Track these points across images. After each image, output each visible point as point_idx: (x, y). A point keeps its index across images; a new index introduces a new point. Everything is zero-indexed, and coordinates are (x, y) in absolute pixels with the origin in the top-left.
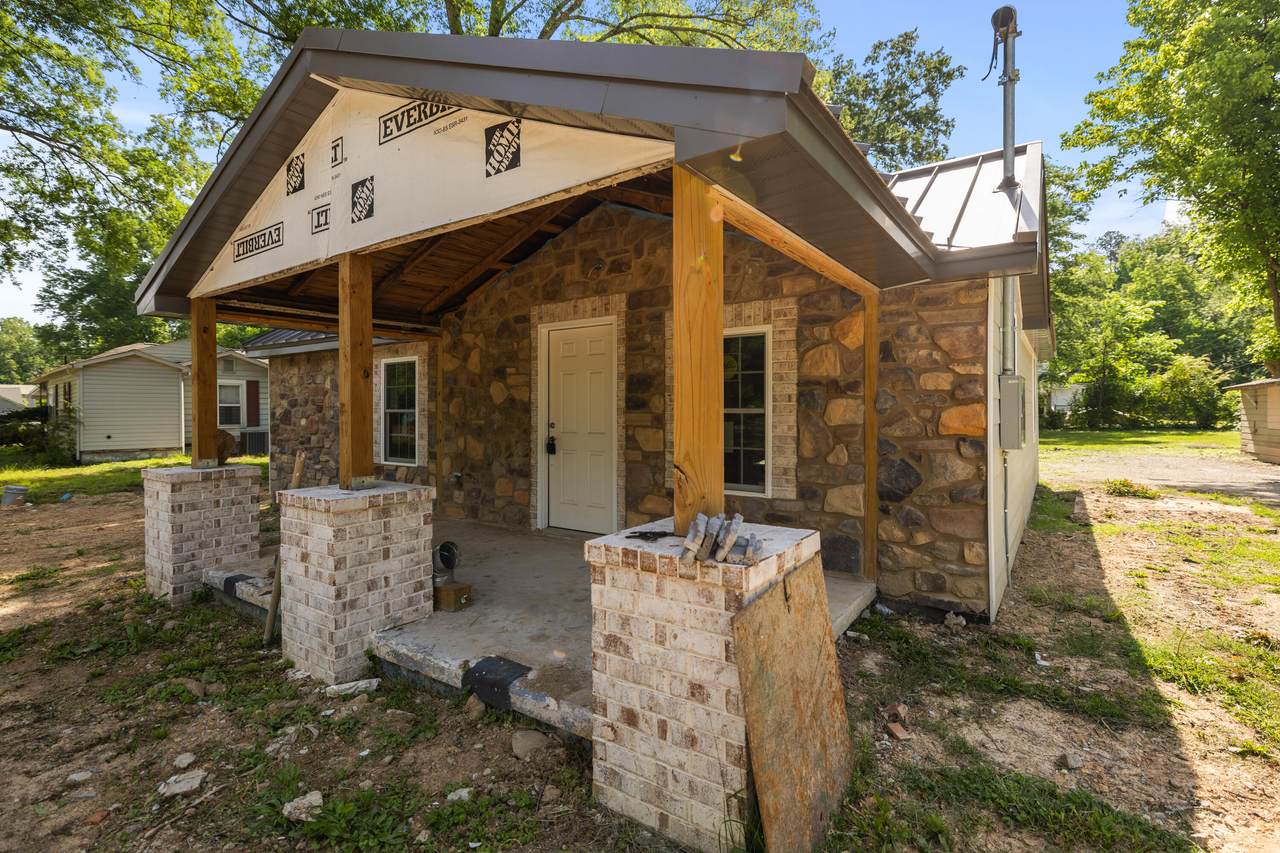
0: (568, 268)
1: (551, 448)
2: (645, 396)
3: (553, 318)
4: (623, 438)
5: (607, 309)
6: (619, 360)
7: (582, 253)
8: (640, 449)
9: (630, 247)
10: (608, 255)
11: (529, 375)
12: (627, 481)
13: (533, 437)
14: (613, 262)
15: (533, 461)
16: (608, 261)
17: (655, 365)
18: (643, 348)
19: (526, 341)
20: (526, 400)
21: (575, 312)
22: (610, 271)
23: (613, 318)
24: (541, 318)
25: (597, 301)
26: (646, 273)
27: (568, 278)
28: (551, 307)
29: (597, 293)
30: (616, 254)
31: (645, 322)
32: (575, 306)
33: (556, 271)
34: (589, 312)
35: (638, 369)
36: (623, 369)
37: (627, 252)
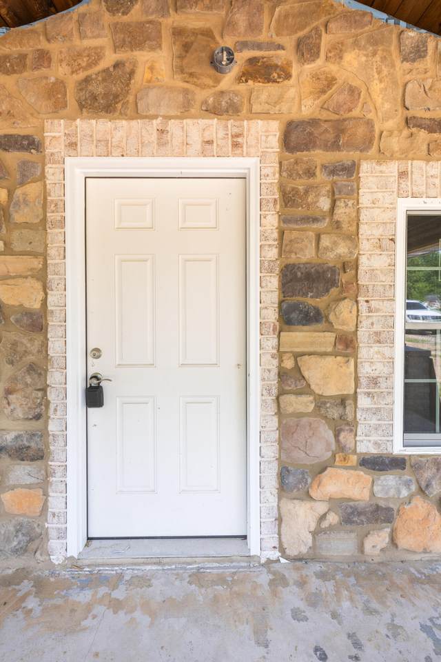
0: (142, 57)
1: (94, 396)
2: (320, 302)
3: (106, 148)
4: (273, 375)
5: (236, 145)
6: (264, 236)
7: (178, 32)
8: (311, 392)
9: (289, 41)
10: (244, 45)
11: (44, 256)
12: (281, 448)
13: (53, 378)
14: (252, 61)
15: (53, 427)
16: (242, 57)
17: (342, 249)
18: (315, 220)
19: (32, 189)
20: (37, 306)
21: (162, 143)
22: (245, 76)
23: (247, 163)
24: (72, 145)
25: (214, 127)
26: (323, 92)
27: (141, 76)
28: (101, 126)
29: (214, 111)
30: (259, 46)
31: (321, 176)
32: (162, 132)
33: (109, 58)
34: (197, 146)
35: (306, 255)
36: (273, 253)
37: (280, 47)
